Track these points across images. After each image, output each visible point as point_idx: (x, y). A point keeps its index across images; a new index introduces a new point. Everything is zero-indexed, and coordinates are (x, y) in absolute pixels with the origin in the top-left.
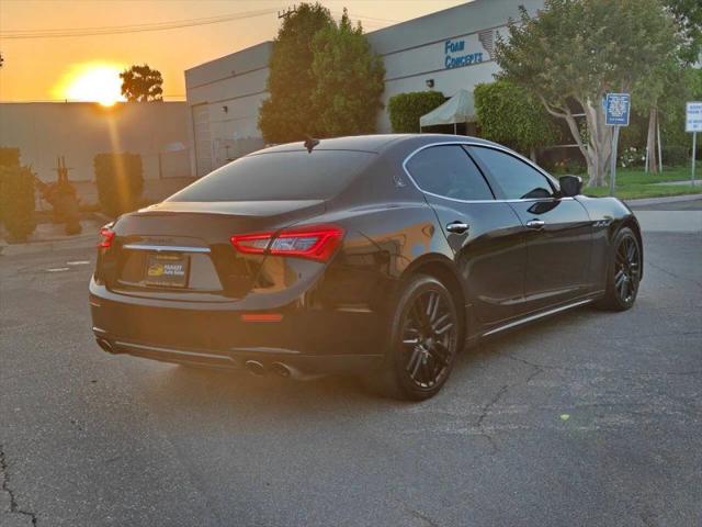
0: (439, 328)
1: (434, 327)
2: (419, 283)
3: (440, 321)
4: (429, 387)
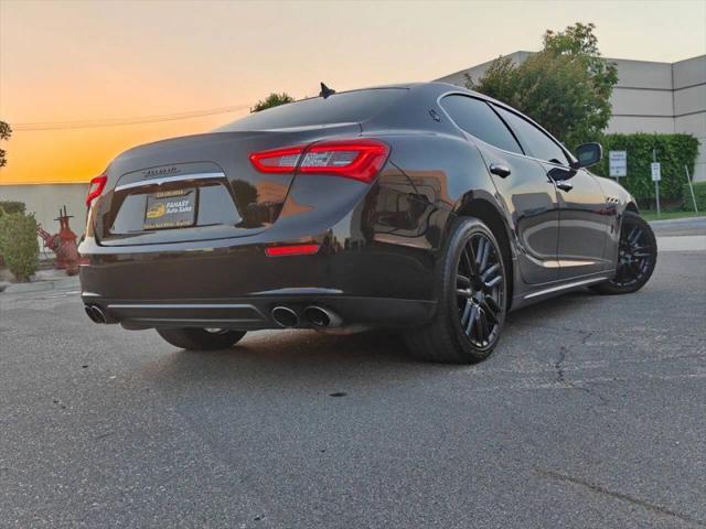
0: (488, 280)
1: (483, 278)
2: (469, 225)
3: (489, 271)
4: (483, 347)
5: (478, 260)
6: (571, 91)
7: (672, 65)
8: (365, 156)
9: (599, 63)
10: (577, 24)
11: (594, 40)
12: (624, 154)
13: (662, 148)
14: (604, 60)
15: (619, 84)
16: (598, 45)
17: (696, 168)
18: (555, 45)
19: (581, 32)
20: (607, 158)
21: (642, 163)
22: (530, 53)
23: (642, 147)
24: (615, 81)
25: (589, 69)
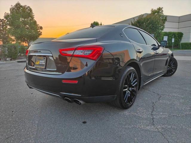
1: (132, 84)
3: (134, 81)
5: (131, 79)
6: (157, 23)
7: (179, 17)
8: (95, 51)
9: (163, 16)
10: (159, 7)
11: (163, 11)
12: (167, 37)
13: (175, 35)
14: (164, 15)
15: (167, 21)
16: (163, 12)
17: (182, 39)
18: (154, 12)
19: (160, 9)
20: (163, 37)
21: (170, 38)
22: (148, 14)
23: (170, 35)
24: (166, 20)
25: (161, 17)
